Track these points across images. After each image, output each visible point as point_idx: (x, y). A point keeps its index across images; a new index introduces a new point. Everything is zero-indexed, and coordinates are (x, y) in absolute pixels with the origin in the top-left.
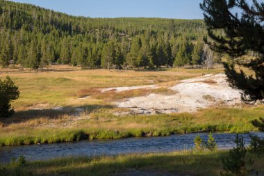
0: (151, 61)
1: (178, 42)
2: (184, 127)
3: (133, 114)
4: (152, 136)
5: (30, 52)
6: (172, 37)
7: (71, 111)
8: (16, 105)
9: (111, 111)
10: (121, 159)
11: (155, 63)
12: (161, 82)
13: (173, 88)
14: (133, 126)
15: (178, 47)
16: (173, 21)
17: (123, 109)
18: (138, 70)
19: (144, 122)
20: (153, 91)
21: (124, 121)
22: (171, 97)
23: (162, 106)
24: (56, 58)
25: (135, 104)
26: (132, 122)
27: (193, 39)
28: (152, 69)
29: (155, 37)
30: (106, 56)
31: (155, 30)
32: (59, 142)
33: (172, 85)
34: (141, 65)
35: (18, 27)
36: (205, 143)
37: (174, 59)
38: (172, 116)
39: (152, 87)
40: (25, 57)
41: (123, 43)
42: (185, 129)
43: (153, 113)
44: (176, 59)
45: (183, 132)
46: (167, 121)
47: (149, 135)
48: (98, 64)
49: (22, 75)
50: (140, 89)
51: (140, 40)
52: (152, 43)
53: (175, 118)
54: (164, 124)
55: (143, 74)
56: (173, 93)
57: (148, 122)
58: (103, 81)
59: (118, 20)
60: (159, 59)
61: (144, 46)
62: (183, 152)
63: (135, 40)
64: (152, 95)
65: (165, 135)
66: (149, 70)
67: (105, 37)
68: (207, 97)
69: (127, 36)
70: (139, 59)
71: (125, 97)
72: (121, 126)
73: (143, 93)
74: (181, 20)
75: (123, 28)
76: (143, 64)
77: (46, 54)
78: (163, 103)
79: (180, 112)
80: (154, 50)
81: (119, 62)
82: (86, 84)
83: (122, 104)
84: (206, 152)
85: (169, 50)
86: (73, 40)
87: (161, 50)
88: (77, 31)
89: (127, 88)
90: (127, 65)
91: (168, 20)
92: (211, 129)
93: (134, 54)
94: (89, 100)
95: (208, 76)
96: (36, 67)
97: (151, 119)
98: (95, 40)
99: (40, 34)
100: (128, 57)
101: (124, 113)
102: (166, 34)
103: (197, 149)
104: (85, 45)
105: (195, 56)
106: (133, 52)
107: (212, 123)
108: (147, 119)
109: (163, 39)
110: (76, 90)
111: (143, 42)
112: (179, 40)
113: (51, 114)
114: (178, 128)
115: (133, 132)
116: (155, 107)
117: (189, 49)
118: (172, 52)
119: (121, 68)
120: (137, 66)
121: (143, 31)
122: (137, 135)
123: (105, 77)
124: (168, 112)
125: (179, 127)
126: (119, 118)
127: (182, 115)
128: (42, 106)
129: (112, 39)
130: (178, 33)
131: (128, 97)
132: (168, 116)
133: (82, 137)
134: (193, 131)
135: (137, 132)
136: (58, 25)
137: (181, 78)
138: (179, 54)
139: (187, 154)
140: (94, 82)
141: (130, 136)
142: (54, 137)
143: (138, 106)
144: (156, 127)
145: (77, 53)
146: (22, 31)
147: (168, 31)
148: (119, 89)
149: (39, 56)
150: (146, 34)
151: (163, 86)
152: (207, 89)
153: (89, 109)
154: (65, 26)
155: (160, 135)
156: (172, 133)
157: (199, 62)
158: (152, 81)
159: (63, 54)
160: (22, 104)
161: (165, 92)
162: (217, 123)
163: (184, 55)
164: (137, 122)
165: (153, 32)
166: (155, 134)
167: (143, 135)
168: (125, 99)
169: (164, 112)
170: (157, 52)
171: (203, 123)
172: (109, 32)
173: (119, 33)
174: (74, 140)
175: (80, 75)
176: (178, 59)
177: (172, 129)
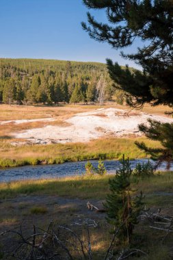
0: (49, 98)
1: (74, 81)
2: (77, 155)
3: (30, 144)
4: (47, 163)
6: (69, 77)
9: (8, 141)
11: (53, 100)
12: (58, 115)
13: (67, 121)
14: (30, 156)
15: (74, 85)
16: (69, 62)
17: (20, 140)
18: (38, 106)
19: (40, 151)
20: (50, 123)
21: (21, 151)
22: (66, 128)
23: (58, 137)
25: (32, 135)
26: (28, 151)
27: (88, 79)
28: (50, 105)
29: (54, 77)
30: (7, 92)
31: (53, 70)
33: (68, 118)
34: (41, 101)
36: (95, 169)
37: (70, 96)
38: (67, 146)
39: (49, 119)
41: (23, 82)
42: (78, 158)
43: (49, 143)
44: (72, 96)
45: (76, 160)
46: (61, 150)
47: (45, 163)
50: (38, 122)
51: (39, 78)
52: (51, 81)
53: (70, 147)
54: (59, 152)
55: (42, 109)
56: (68, 125)
57: (43, 151)
58: (3, 115)
59: (19, 61)
60: (57, 96)
61: (43, 84)
63: (34, 78)
64: (49, 127)
65: (59, 163)
66: (48, 105)
68: (99, 129)
69: (28, 75)
70: (38, 95)
71: (23, 129)
72: (17, 155)
73: (40, 125)
74: (77, 62)
75: (25, 68)
76: (42, 100)
78: (59, 134)
79: (74, 142)
80: (52, 87)
81: (19, 98)
83: (20, 135)
84: (97, 177)
85: (66, 87)
87: (58, 87)
89: (25, 121)
90: (27, 101)
91: (65, 62)
92: (103, 157)
93: (34, 90)
95: (101, 110)
97: (46, 148)
100: (28, 93)
101: (21, 143)
102: (63, 74)
103: (88, 175)
105: (89, 94)
106: (32, 89)
107: (103, 152)
108: (43, 148)
109: (61, 78)
111: (42, 80)
112: (75, 80)
114: (72, 157)
115: (29, 161)
116: (52, 137)
117: (84, 88)
118: (69, 90)
119: (21, 104)
120: (37, 102)
121: (43, 71)
122: (33, 163)
124: (63, 142)
125: (72, 155)
126: (17, 148)
127: (76, 144)
129: (13, 77)
130: (74, 74)
131: (26, 129)
132: (63, 145)
134: (85, 159)
135: (33, 161)
137: (75, 112)
138: (75, 92)
139: (78, 179)
141: (27, 164)
143: (35, 137)
144: (53, 156)
147: (66, 71)
148: (18, 122)
150: (46, 73)
151: (60, 119)
152: (99, 121)
155: (55, 163)
156: (66, 161)
157: (93, 99)
158: (50, 115)
161: (61, 124)
162: (107, 151)
163: (79, 93)
164: (34, 151)
165: (52, 72)
166: (50, 161)
167: (39, 163)
168: (23, 131)
169: (59, 142)
170: (55, 89)
171: (94, 152)
172: (11, 71)
173: (20, 73)
176: (74, 96)
177: (66, 157)
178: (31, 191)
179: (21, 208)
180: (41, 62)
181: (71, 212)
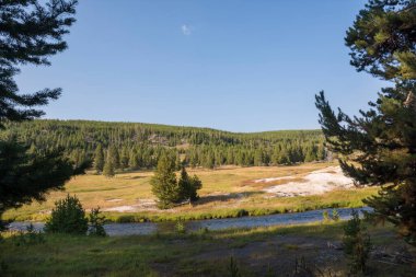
0: (288, 160)
1: (306, 146)
2: (315, 205)
3: (278, 197)
4: (292, 212)
5: (208, 157)
6: (302, 142)
7: (235, 196)
8: (201, 193)
9: (262, 196)
10: (271, 229)
11: (291, 161)
12: (296, 173)
13: (306, 178)
14: (280, 206)
15: (307, 149)
16: (302, 131)
17: (271, 194)
18: (280, 166)
19: (286, 202)
20: (291, 180)
21: (272, 203)
22: (304, 184)
23: (299, 191)
24: (224, 161)
25: (279, 190)
26: (277, 203)
27: (317, 142)
28: (289, 165)
29: (291, 143)
30: (257, 158)
31: (290, 138)
32: (228, 217)
33: (305, 176)
35: (200, 143)
36: (331, 216)
37: (305, 157)
38: (306, 198)
39: (291, 177)
40: (205, 161)
41: (269, 148)
42: (316, 207)
43: (292, 196)
46: (302, 201)
47: (290, 211)
48: (252, 163)
49: (203, 173)
50: (282, 180)
51: (280, 146)
52: (289, 147)
53: (308, 199)
54: (300, 203)
55: (284, 169)
56: (306, 181)
57: (289, 202)
58: (256, 175)
59: (264, 133)
60: (294, 158)
61: (283, 149)
62: (315, 223)
63: (276, 146)
64: (291, 183)
65: (302, 211)
67: (256, 145)
68: (330, 183)
69: (271, 143)
70: (280, 158)
72: (270, 206)
73: (284, 182)
74: (307, 131)
75: (268, 138)
76: (283, 162)
77: (218, 159)
78: (299, 188)
79: (312, 194)
80: (290, 152)
81: (266, 161)
82: (243, 177)
83: (270, 191)
84: (332, 222)
85: (301, 151)
86: (235, 148)
87: (295, 151)
88: (238, 142)
89: (272, 179)
90: (272, 163)
91: (298, 131)
92: (335, 206)
93: (276, 155)
94: (247, 188)
95: (331, 168)
96: (212, 167)
97: (290, 200)
98: (249, 147)
99: (214, 146)
100: (272, 157)
101: (272, 197)
102: (298, 141)
103: (326, 221)
104: (243, 151)
105: (319, 154)
106: (275, 154)
107: (335, 202)
108: (288, 200)
109: (296, 144)
110: (238, 182)
111: (282, 147)
112: (307, 144)
113: (223, 198)
115: (279, 210)
116: (294, 191)
117: (315, 150)
118: (303, 152)
119: (268, 165)
120: (279, 164)
121: (282, 139)
122: (282, 212)
123: (257, 172)
124: (303, 195)
125: (312, 205)
126: (269, 201)
127: (313, 196)
128: (216, 193)
129: (261, 146)
130: (306, 139)
131: (274, 185)
132: (303, 197)
133: (243, 214)
134: (322, 208)
135: (282, 210)
136: (225, 140)
137: (310, 171)
138: (308, 153)
139: (318, 224)
140: (250, 176)
141: (277, 212)
142: (225, 214)
143: (281, 191)
144: (295, 206)
145: (238, 157)
146: (203, 145)
147: (299, 138)
148: (268, 180)
149: (214, 160)
150: (284, 141)
151: (299, 176)
152: (330, 177)
153: (248, 194)
154: (229, 140)
155: (298, 211)
156: (307, 210)
157: (323, 158)
158: (290, 173)
159: (229, 158)
160: (205, 192)
161: (300, 180)
162: (339, 201)
163: (311, 154)
164: (281, 203)
165: (289, 140)
166: (295, 210)
167: (286, 211)
168: (272, 187)
170: (292, 153)
171: (329, 202)
172: (259, 141)
173: (265, 142)
174: (239, 216)
175: (241, 172)
176: (308, 157)
177: (307, 206)
178: (284, 233)
179: (279, 246)
180: (280, 133)
181: (316, 249)
